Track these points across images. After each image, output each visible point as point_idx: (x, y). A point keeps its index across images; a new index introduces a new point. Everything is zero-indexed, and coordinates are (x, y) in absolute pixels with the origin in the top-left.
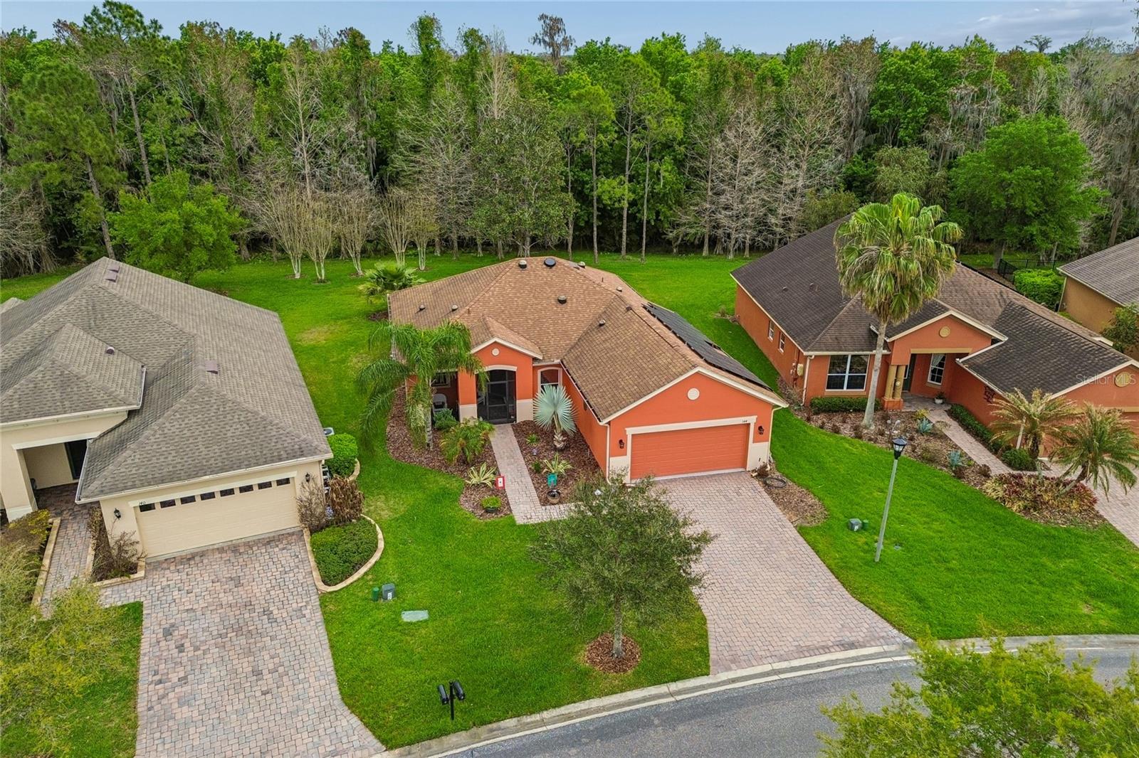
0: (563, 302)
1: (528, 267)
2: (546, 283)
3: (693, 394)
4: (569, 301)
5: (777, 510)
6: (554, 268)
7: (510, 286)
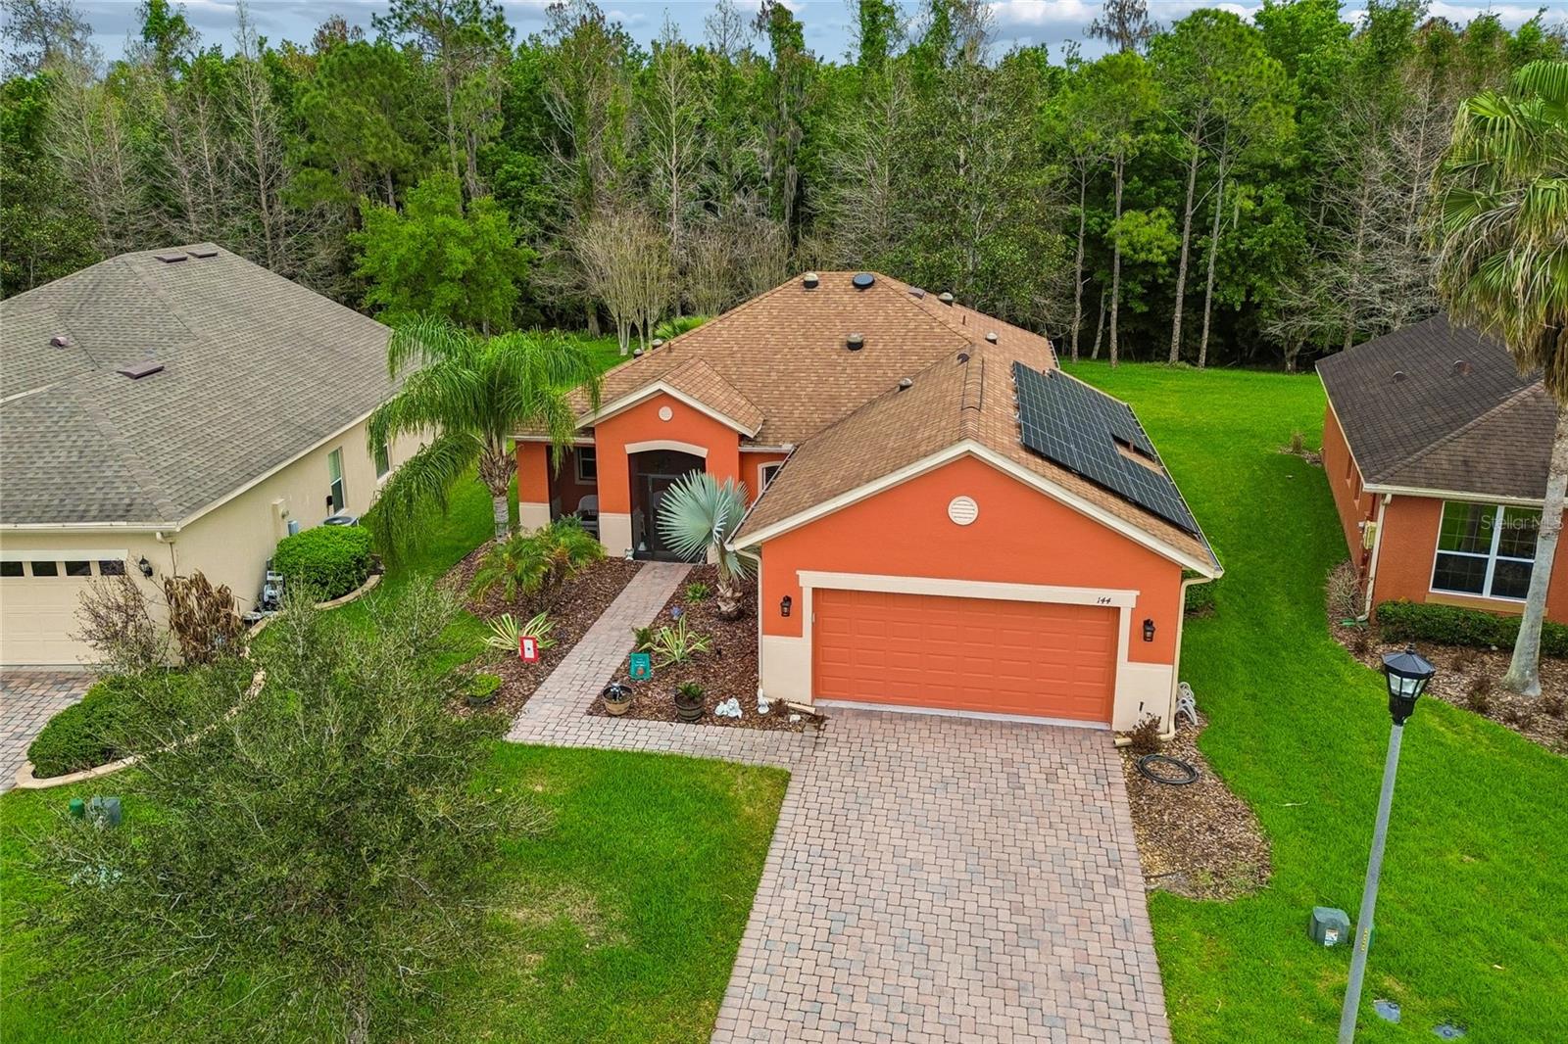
0: (855, 346)
1: (821, 287)
2: (840, 314)
3: (963, 511)
4: (867, 347)
5: (1128, 839)
6: (867, 291)
7: (770, 313)
